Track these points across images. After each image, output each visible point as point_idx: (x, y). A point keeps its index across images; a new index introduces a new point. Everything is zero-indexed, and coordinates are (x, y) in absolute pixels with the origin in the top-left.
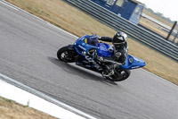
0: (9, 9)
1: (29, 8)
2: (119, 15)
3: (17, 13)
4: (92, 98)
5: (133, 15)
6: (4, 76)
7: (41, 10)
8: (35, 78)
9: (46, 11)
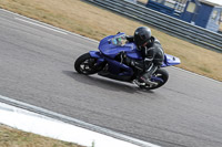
0: (57, 34)
1: (80, 30)
2: (193, 24)
3: (66, 37)
4: (171, 128)
5: (210, 21)
6: (59, 115)
7: (94, 30)
8: (98, 113)
9: (100, 30)
